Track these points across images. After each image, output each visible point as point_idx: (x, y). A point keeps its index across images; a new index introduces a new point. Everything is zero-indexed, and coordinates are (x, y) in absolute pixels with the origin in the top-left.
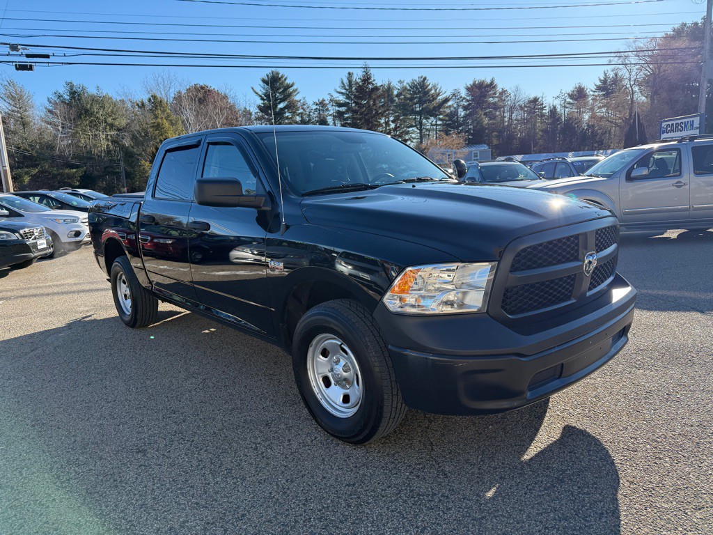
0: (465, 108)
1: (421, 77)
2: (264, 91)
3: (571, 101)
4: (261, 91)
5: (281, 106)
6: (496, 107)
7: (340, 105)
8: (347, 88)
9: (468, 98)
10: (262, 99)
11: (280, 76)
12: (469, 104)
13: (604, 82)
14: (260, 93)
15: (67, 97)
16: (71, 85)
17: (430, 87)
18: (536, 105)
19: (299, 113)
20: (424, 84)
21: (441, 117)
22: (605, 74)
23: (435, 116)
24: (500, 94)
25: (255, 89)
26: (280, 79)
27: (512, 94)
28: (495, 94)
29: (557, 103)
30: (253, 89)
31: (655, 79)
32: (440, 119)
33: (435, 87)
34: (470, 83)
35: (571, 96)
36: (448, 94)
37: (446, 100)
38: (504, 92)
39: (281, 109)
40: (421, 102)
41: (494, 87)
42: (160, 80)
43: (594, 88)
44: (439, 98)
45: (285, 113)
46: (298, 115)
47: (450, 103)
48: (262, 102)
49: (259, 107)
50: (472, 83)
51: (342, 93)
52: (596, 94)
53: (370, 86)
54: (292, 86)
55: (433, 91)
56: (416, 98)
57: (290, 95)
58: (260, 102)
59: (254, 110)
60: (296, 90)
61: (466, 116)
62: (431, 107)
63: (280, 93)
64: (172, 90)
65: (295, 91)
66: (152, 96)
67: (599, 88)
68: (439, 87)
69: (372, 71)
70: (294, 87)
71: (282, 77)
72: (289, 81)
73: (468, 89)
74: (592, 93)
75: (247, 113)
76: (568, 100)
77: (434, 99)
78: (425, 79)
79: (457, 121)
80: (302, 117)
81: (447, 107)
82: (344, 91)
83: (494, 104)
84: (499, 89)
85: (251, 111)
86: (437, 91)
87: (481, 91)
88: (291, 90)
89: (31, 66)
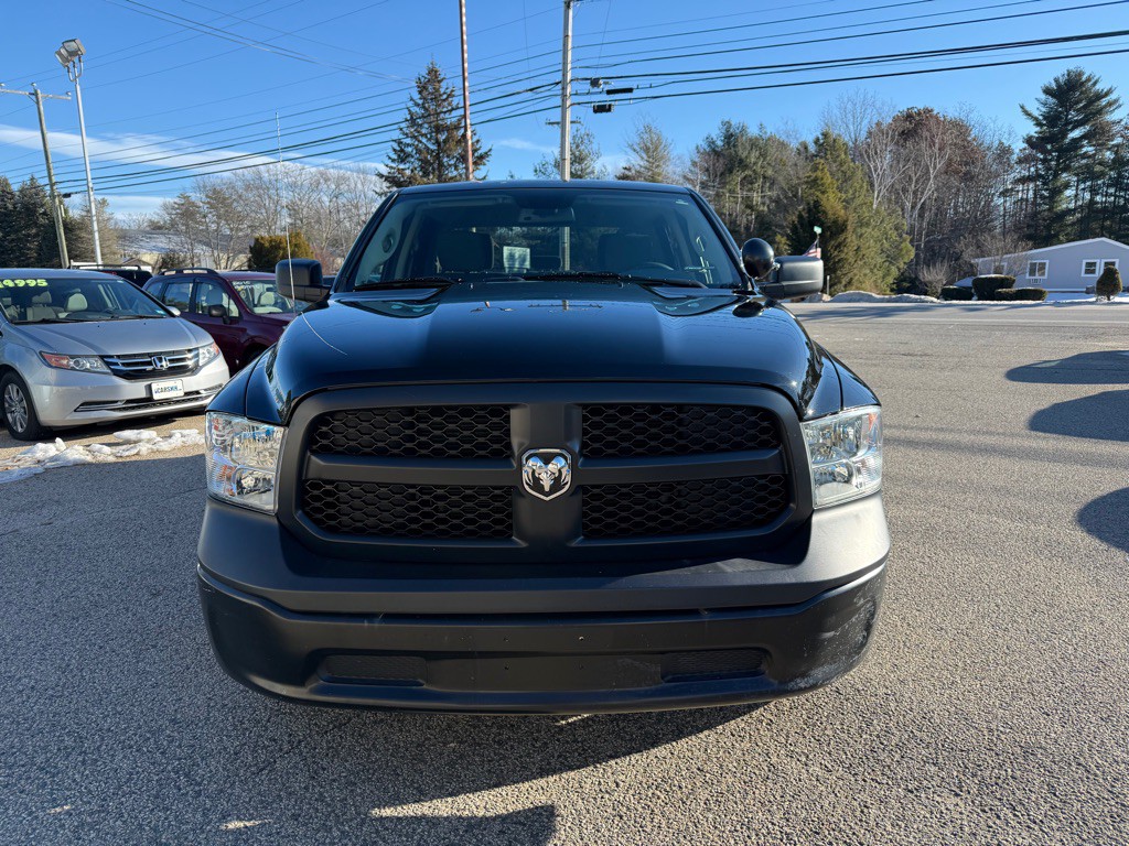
2: (1044, 110)
4: (1037, 110)
5: (1076, 134)
10: (1039, 124)
11: (1084, 78)
14: (1036, 114)
15: (720, 143)
16: (727, 125)
19: (1114, 146)
25: (1028, 108)
26: (1082, 84)
30: (1022, 107)
39: (1074, 140)
42: (849, 106)
45: (1083, 146)
46: (1109, 149)
48: (1038, 129)
49: (1029, 140)
54: (1107, 94)
57: (1100, 112)
58: (1033, 130)
59: (1018, 146)
60: (1116, 101)
63: (1078, 110)
64: (865, 122)
65: (1110, 104)
66: (823, 134)
70: (1112, 97)
71: (1088, 80)
72: (1101, 87)
75: (1004, 151)
80: (1116, 153)
85: (1013, 147)
88: (1104, 102)
89: (610, 106)
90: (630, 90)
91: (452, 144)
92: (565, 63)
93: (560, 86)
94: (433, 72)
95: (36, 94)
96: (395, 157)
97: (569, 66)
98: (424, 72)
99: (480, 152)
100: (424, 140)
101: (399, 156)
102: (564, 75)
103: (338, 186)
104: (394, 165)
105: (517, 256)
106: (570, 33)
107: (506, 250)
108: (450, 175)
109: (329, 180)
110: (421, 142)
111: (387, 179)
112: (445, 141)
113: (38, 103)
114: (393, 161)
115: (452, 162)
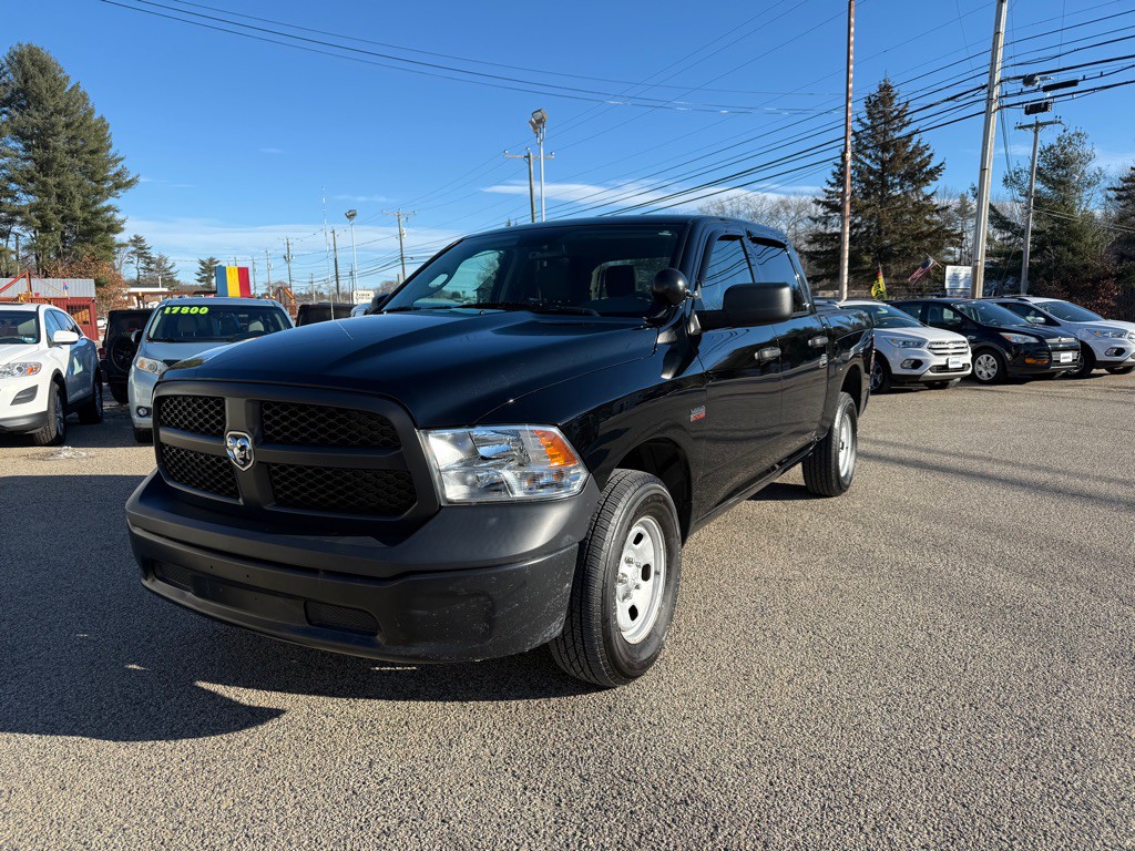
89: (1047, 103)
90: (1074, 83)
91: (898, 162)
92: (993, 64)
93: (986, 90)
94: (886, 88)
95: (528, 157)
96: (834, 181)
97: (999, 66)
98: (874, 90)
99: (928, 167)
100: (868, 161)
101: (838, 180)
102: (992, 77)
103: (798, 213)
104: (832, 189)
105: (962, 276)
106: (1002, 30)
107: (950, 270)
108: (894, 194)
109: (789, 207)
110: (863, 163)
111: (824, 203)
112: (891, 159)
113: (529, 164)
114: (833, 185)
115: (897, 181)
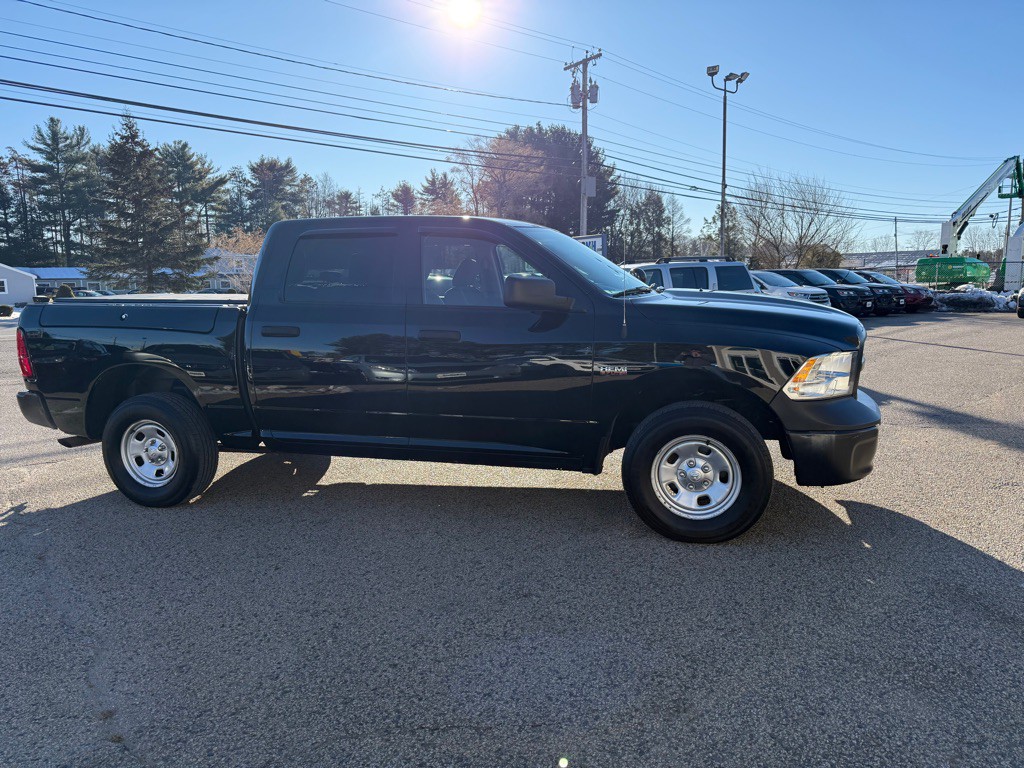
0: (251, 196)
1: (179, 142)
3: (396, 203)
6: (295, 199)
7: (35, 168)
8: (49, 142)
9: (254, 182)
12: (257, 191)
13: (433, 183)
17: (194, 158)
18: (348, 202)
20: (184, 155)
21: (213, 204)
22: (433, 174)
23: (204, 201)
24: (302, 181)
27: (320, 185)
28: (293, 180)
29: (378, 202)
31: (501, 188)
32: (213, 208)
33: (201, 160)
34: (256, 161)
35: (395, 196)
36: (224, 172)
37: (222, 181)
38: (307, 180)
40: (180, 179)
41: (292, 171)
43: (421, 189)
44: (209, 176)
47: (228, 186)
50: (258, 161)
51: (39, 150)
52: (424, 197)
53: (139, 149)
55: (199, 166)
56: (172, 172)
61: (252, 207)
62: (199, 189)
67: (427, 190)
68: (208, 160)
69: (140, 125)
73: (253, 170)
74: (419, 196)
76: (392, 201)
77: (202, 178)
78: (185, 146)
79: (241, 214)
81: (224, 191)
82: (42, 146)
83: (293, 194)
84: (300, 174)
86: (206, 166)
87: (272, 175)
